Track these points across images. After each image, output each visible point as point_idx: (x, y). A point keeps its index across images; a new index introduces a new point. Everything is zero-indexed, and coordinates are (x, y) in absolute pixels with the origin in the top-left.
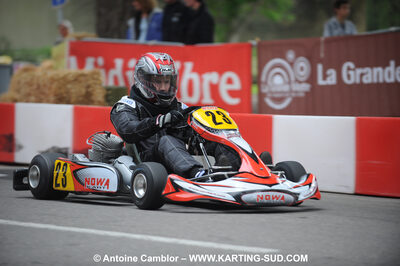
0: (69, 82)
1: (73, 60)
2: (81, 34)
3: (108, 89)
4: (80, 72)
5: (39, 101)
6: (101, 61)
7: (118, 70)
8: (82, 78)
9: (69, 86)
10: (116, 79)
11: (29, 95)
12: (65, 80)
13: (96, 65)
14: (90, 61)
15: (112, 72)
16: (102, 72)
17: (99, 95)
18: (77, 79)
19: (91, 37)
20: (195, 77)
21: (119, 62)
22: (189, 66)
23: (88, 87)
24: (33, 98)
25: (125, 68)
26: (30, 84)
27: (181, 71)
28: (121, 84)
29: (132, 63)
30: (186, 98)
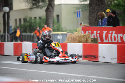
0: (82, 37)
1: (83, 31)
2: (85, 24)
3: (92, 39)
4: (85, 34)
5: (74, 42)
6: (90, 31)
7: (95, 34)
8: (85, 36)
9: (82, 38)
10: (94, 36)
11: (71, 41)
12: (80, 37)
13: (89, 32)
14: (87, 32)
15: (93, 34)
16: (91, 34)
17: (90, 41)
18: (83, 36)
19: (88, 25)
20: (116, 35)
21: (95, 32)
22: (114, 32)
23: (87, 38)
24: (72, 42)
25: (97, 33)
26: (71, 38)
27: (112, 34)
28: (96, 37)
29: (99, 32)
30: (114, 41)
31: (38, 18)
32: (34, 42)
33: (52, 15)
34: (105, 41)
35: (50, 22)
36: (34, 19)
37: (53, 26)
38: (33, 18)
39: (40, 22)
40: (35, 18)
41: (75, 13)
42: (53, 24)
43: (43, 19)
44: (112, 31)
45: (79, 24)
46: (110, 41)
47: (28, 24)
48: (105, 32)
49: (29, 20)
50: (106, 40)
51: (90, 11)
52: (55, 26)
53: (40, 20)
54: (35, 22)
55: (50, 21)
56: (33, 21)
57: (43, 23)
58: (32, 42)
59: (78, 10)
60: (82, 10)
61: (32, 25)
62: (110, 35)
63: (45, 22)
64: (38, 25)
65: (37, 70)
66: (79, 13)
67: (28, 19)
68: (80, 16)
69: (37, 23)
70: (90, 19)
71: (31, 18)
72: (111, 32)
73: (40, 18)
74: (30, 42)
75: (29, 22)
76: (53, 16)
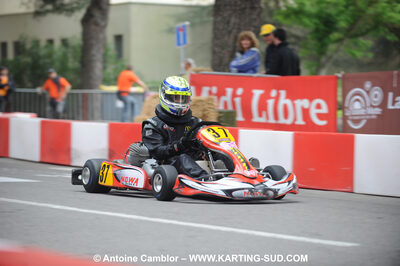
1: (193, 89)
2: (200, 68)
3: (220, 112)
4: (199, 98)
6: (214, 90)
7: (228, 98)
8: (199, 104)
10: (226, 104)
13: (210, 93)
14: (206, 89)
15: (223, 99)
16: (215, 98)
17: (213, 117)
18: (195, 104)
19: (208, 70)
20: (288, 102)
21: (229, 91)
23: (204, 110)
25: (234, 95)
27: (277, 98)
28: (230, 108)
29: (240, 91)
30: (282, 120)
31: (57, 44)
32: (44, 117)
33: (101, 36)
34: (256, 119)
35: (93, 55)
36: (46, 47)
37: (105, 68)
38: (43, 43)
39: (65, 56)
40: (51, 42)
41: (170, 30)
42: (105, 61)
43: (74, 47)
44: (278, 89)
45: (183, 65)
46: (272, 120)
47: (28, 60)
48: (257, 93)
49: (32, 48)
50: (260, 115)
51: (215, 29)
52: (110, 69)
53: (64, 49)
54: (50, 55)
55: (94, 52)
56: (43, 52)
57: (75, 57)
58: (39, 116)
59: (180, 25)
60: (193, 25)
61: (41, 62)
62: (271, 103)
63: (79, 54)
64: (57, 64)
65: (54, 203)
66: (181, 33)
67: (28, 46)
68: (185, 42)
69: (55, 57)
70: (214, 53)
71: (36, 43)
72: (274, 93)
73: (65, 42)
74: (34, 114)
75: (30, 54)
76: (105, 39)
